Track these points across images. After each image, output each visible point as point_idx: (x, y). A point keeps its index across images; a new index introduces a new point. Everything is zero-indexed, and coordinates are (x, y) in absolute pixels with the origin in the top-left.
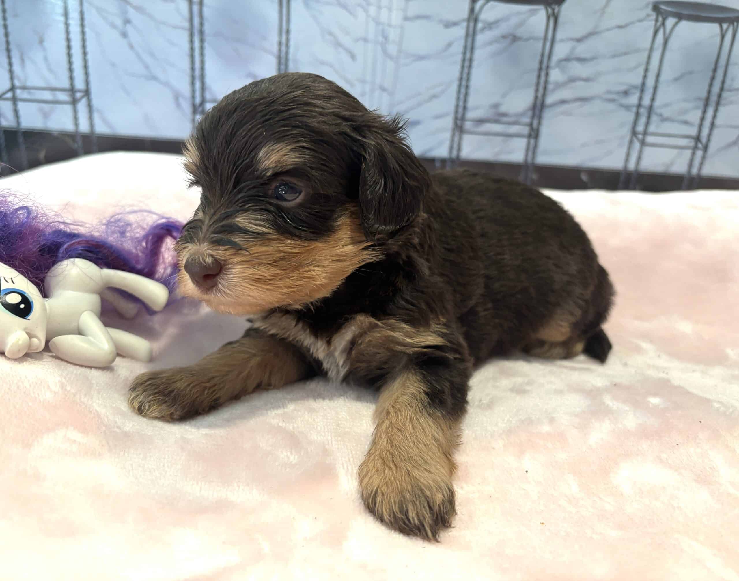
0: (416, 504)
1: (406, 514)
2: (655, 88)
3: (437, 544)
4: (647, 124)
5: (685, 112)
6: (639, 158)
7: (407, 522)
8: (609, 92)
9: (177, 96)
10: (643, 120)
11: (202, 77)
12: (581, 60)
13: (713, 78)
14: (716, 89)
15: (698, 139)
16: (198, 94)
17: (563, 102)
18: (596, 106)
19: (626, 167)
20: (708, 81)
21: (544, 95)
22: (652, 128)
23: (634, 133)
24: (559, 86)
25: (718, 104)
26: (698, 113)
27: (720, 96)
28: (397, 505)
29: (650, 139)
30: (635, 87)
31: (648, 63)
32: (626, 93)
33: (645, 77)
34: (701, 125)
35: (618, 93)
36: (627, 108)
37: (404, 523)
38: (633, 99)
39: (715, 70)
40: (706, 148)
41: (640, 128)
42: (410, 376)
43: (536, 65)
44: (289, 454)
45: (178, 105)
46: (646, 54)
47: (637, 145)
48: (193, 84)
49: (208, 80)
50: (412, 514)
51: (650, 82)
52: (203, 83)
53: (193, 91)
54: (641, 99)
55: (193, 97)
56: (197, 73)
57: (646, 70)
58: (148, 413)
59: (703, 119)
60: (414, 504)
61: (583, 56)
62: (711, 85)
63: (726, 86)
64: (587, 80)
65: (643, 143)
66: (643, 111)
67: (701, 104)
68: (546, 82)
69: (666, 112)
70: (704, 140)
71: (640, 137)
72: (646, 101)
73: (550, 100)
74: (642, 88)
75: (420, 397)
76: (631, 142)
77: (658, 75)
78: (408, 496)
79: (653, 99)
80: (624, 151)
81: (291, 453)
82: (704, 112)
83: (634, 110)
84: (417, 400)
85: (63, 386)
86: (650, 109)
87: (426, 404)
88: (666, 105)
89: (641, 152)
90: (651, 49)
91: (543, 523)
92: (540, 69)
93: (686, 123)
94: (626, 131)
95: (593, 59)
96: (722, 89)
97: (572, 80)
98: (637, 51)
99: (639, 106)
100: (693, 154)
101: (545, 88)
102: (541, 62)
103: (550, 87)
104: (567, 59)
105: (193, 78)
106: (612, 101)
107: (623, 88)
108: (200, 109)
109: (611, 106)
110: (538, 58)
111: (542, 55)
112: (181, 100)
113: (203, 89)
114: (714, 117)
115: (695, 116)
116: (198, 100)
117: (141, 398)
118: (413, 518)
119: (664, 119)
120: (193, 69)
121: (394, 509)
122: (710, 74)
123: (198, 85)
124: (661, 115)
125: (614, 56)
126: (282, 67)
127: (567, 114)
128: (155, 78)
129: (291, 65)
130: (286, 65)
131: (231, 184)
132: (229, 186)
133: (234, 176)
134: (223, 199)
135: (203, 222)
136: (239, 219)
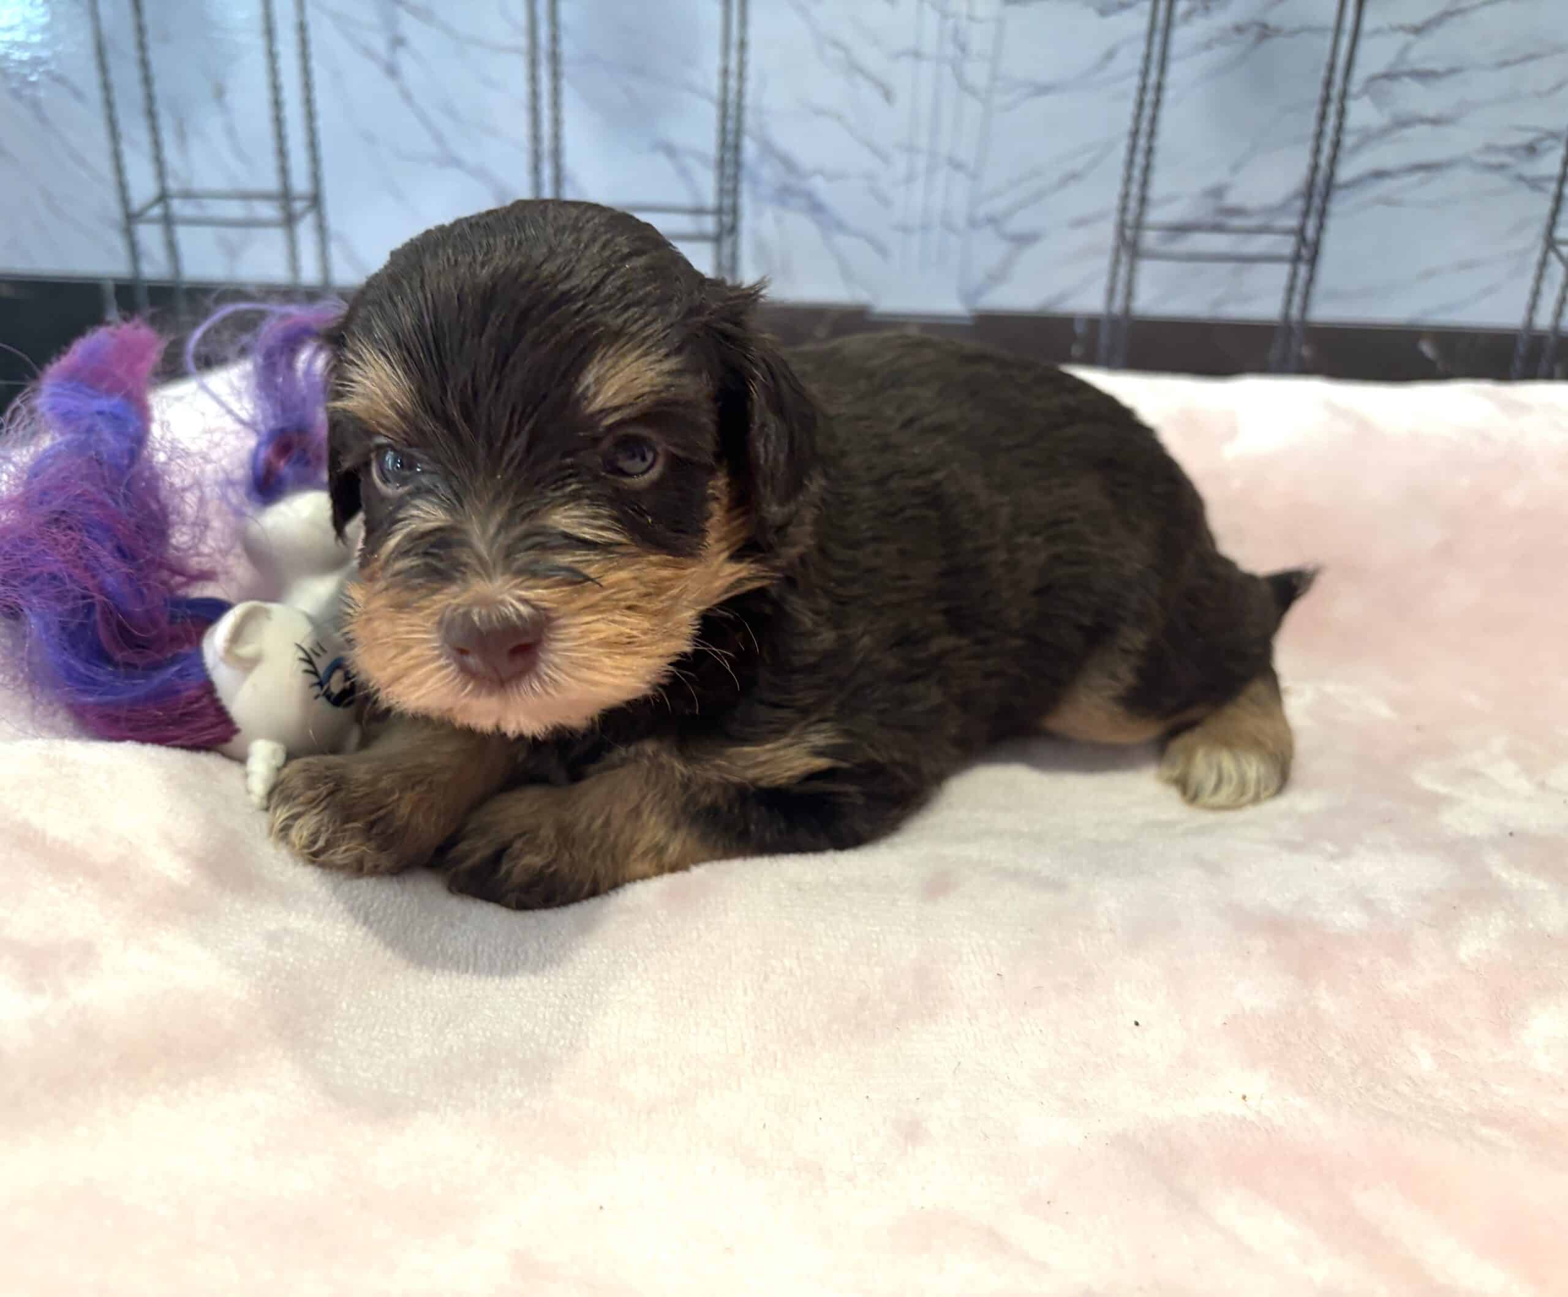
8: (1491, 148)
11: (557, 153)
12: (1423, 76)
17: (1379, 175)
18: (1460, 180)
19: (1530, 322)
21: (1333, 161)
23: (1551, 243)
24: (1368, 137)
32: (1531, 150)
35: (1511, 150)
36: (1535, 184)
38: (1550, 163)
43: (1316, 91)
47: (1557, 271)
48: (536, 169)
49: (569, 162)
52: (558, 166)
53: (538, 186)
56: (546, 144)
61: (1428, 65)
64: (1437, 121)
68: (1339, 129)
73: (1346, 172)
76: (1543, 263)
80: (1526, 284)
83: (1553, 187)
92: (1326, 100)
94: (1532, 238)
95: (1452, 71)
97: (1402, 123)
101: (1337, 145)
102: (1328, 83)
103: (1348, 141)
104: (1390, 76)
105: (536, 156)
106: (1499, 168)
107: (1527, 137)
109: (1497, 180)
110: (1322, 74)
111: (1332, 68)
113: (559, 179)
123: (547, 171)
126: (731, 125)
127: (1388, 201)
128: (455, 162)
129: (750, 120)
130: (739, 120)
131: (519, 444)
132: (512, 451)
133: (528, 427)
134: (499, 477)
135: (464, 532)
136: (557, 517)
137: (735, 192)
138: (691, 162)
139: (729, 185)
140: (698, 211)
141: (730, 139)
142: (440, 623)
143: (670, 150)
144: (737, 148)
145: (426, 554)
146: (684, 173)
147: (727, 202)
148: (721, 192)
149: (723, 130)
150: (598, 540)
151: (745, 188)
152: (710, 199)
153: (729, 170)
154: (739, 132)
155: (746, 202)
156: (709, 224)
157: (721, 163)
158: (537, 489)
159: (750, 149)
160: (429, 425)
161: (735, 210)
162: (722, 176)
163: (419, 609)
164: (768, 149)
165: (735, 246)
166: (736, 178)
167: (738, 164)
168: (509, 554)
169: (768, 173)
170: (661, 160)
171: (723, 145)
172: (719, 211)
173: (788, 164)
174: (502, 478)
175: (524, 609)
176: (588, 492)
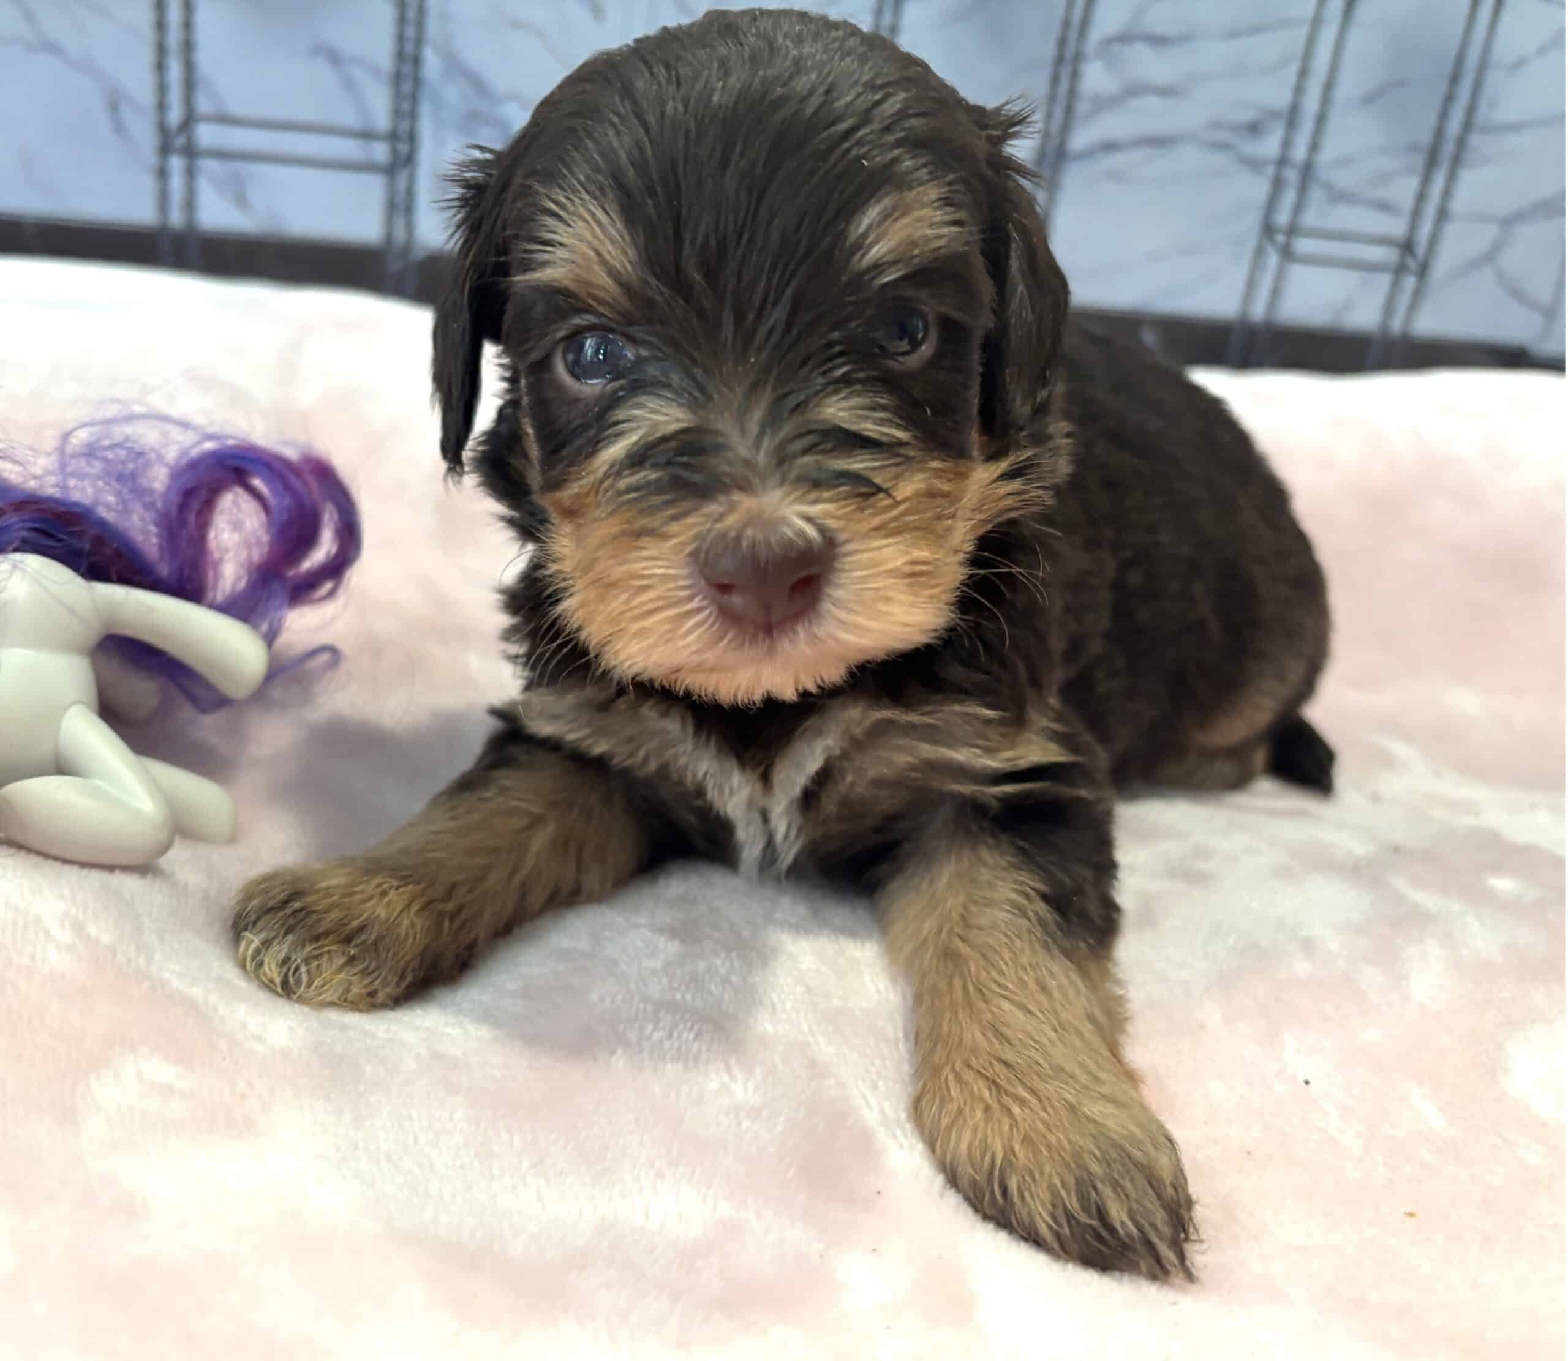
0: (1122, 1188)
1: (1102, 1215)
2: (1321, 119)
3: (1193, 1287)
4: (1299, 208)
5: (1383, 178)
6: (1276, 293)
7: (1105, 1234)
8: (1216, 125)
9: (115, 103)
10: (1289, 197)
11: (188, 47)
12: (1157, 41)
13: (1450, 98)
14: (1454, 127)
15: (1407, 246)
16: (175, 96)
17: (1109, 147)
18: (1189, 156)
19: (1244, 312)
20: (1437, 103)
21: (1066, 128)
22: (1310, 218)
23: (1268, 229)
24: (1104, 104)
25: (1457, 162)
26: (1412, 184)
27: (1461, 143)
28: (1073, 1194)
29: (1304, 245)
30: (1274, 115)
31: (1307, 55)
32: (1254, 129)
33: (1299, 90)
34: (1416, 215)
35: (1235, 128)
36: (1254, 165)
37: (1099, 1238)
38: (1270, 146)
39: (1455, 79)
40: (1423, 270)
41: (1282, 218)
42: (986, 855)
43: (1049, 50)
44: (726, 1078)
45: (119, 128)
46: (1304, 31)
47: (1273, 259)
48: (160, 67)
49: (204, 59)
50: (1117, 1213)
51: (1311, 102)
52: (189, 68)
53: (162, 89)
54: (1287, 144)
55: (162, 107)
56: (174, 37)
57: (1304, 73)
58: (312, 991)
59: (1421, 198)
60: (1116, 1186)
61: (1160, 30)
62: (1443, 116)
63: (1479, 119)
64: (1166, 92)
65: (1287, 254)
66: (1292, 175)
67: (1420, 160)
68: (1073, 94)
69: (1343, 179)
70: (1421, 250)
71: (1280, 238)
72: (1300, 152)
73: (1081, 139)
74: (1292, 116)
75: (1033, 911)
76: (1259, 253)
77: (1329, 87)
78: (1096, 1168)
79: (1314, 146)
80: (1242, 272)
81: (733, 1078)
82: (1426, 181)
83: (1270, 170)
84: (1029, 920)
85: (78, 927)
86: (1308, 170)
87: (1052, 927)
88: (1345, 162)
89: (1280, 278)
90: (1317, 22)
91: (1411, 1215)
92: (1059, 60)
93: (1384, 206)
94: (1251, 222)
95: (1184, 39)
96: (1468, 126)
97: (1135, 90)
98: (1286, 24)
99: (1283, 161)
100: (1395, 286)
101: (1069, 111)
102: (1062, 42)
103: (1082, 107)
104: (1125, 38)
105: (161, 50)
106: (1222, 147)
107: (1247, 116)
108: (180, 141)
109: (1220, 160)
110: (1056, 30)
111: (1066, 24)
112: (126, 113)
113: (190, 84)
114: (1447, 194)
115: (1405, 190)
116: (175, 116)
117: (281, 950)
118: (1123, 1223)
119: (1339, 197)
120: (161, 26)
121: (1067, 1203)
122: (1443, 87)
123: (175, 70)
124: (1329, 187)
125: (1234, 34)
126: (410, 31)
127: (1117, 176)
128: (53, 48)
129: (432, 28)
130: (420, 25)
131: (778, 315)
132: (771, 323)
133: (789, 292)
134: (752, 360)
135: (717, 433)
136: (831, 410)
137: (413, 115)
138: (358, 73)
139: (406, 106)
140: (367, 135)
141: (409, 48)
142: (694, 554)
143: (334, 58)
144: (417, 61)
145: (669, 463)
146: (349, 86)
147: (405, 126)
148: (397, 113)
149: (401, 38)
150: (884, 439)
151: (425, 110)
152: (382, 120)
153: (407, 87)
154: (419, 40)
155: (426, 129)
156: (380, 152)
157: (397, 78)
158: (803, 372)
159: (432, 63)
160: (659, 292)
161: (412, 137)
162: (398, 96)
163: (665, 537)
164: (454, 66)
165: (411, 181)
166: (414, 98)
167: (417, 81)
168: (782, 459)
169: (453, 94)
170: (322, 70)
171: (400, 56)
172: (393, 137)
173: (479, 85)
174: (756, 361)
175: (811, 531)
176: (861, 375)
